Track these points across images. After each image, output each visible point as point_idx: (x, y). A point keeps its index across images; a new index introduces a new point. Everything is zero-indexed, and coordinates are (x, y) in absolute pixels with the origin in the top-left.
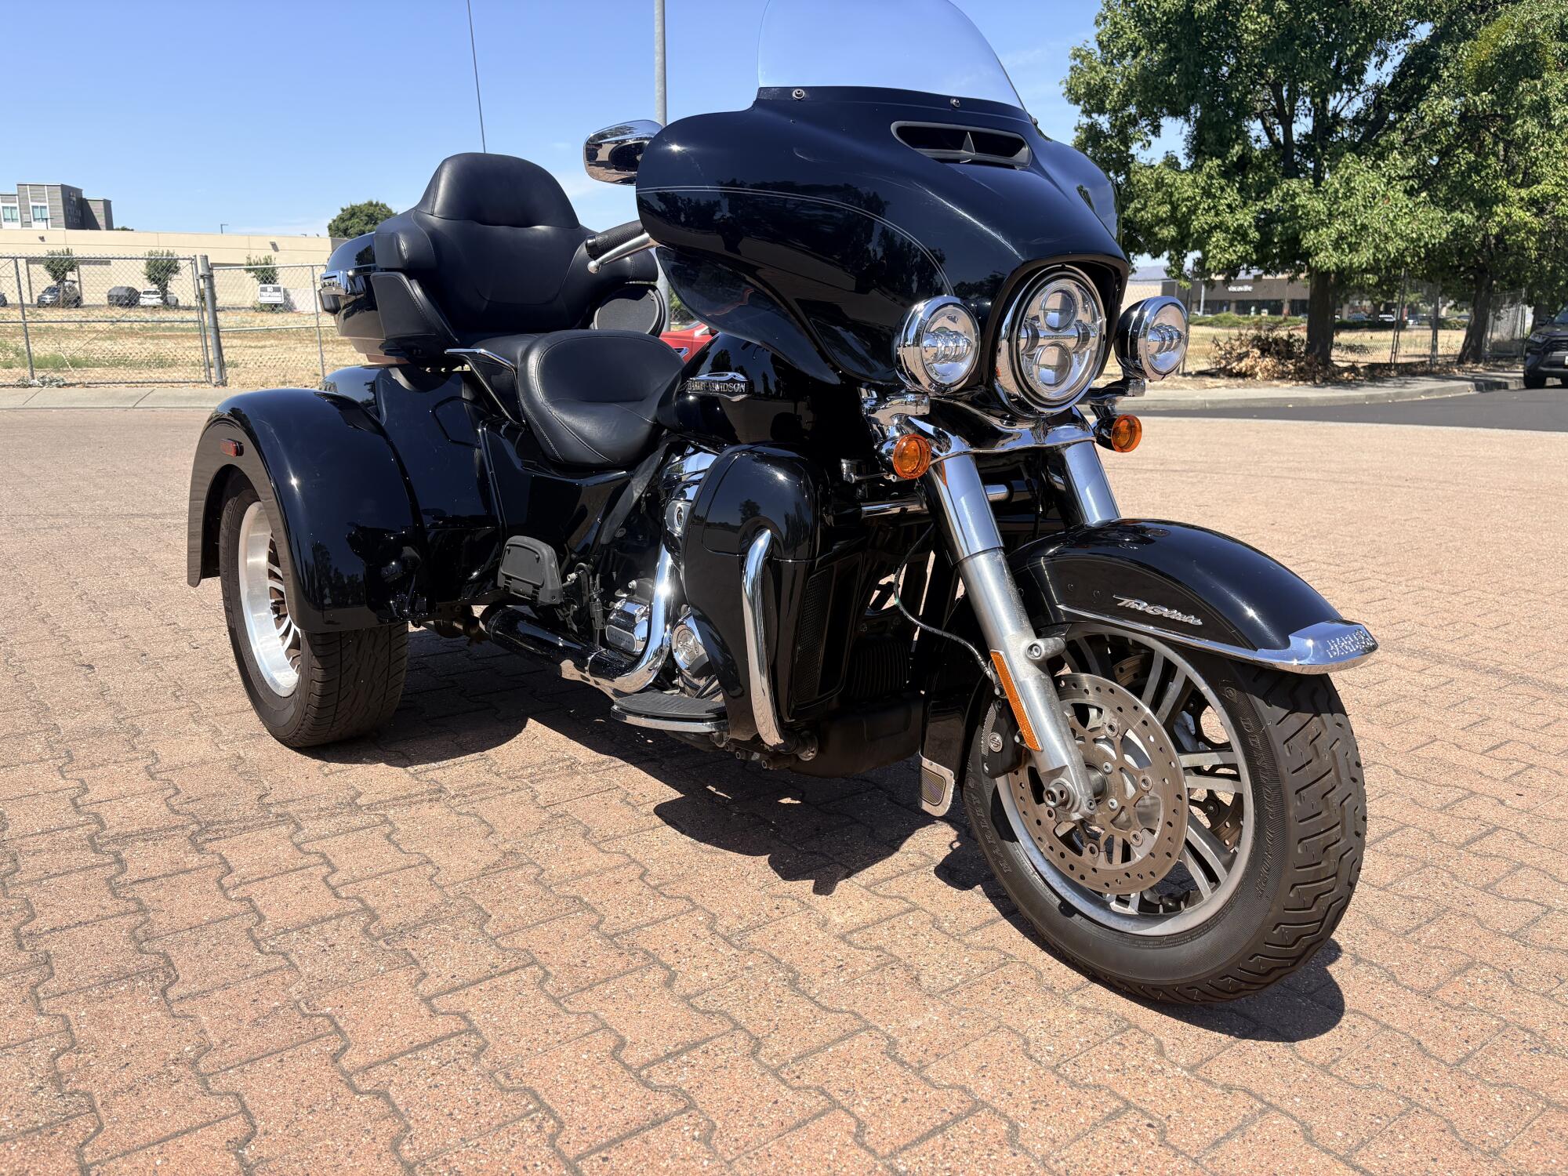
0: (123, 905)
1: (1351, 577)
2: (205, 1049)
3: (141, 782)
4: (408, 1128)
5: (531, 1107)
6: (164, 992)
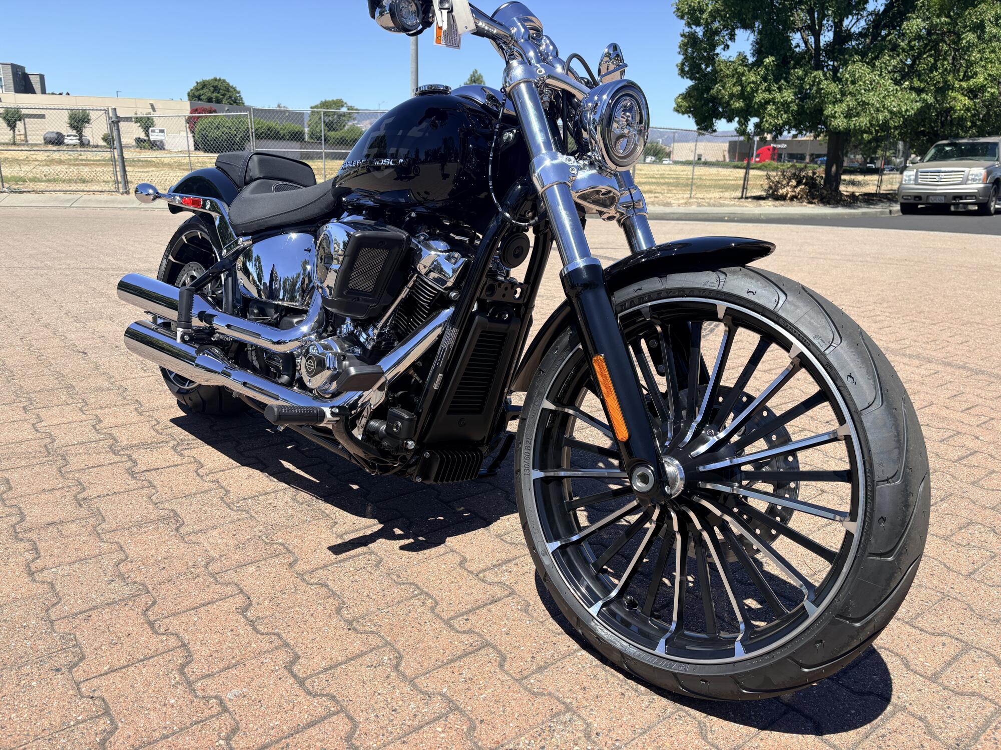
0: (140, 484)
1: (868, 314)
2: (210, 561)
3: (134, 416)
4: (344, 603)
5: (416, 592)
6: (177, 530)
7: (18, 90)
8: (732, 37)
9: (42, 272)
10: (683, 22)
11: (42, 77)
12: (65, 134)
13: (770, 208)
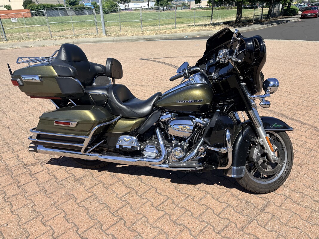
0: (33, 179)
2: (55, 202)
4: (89, 211)
5: (105, 206)
6: (45, 193)
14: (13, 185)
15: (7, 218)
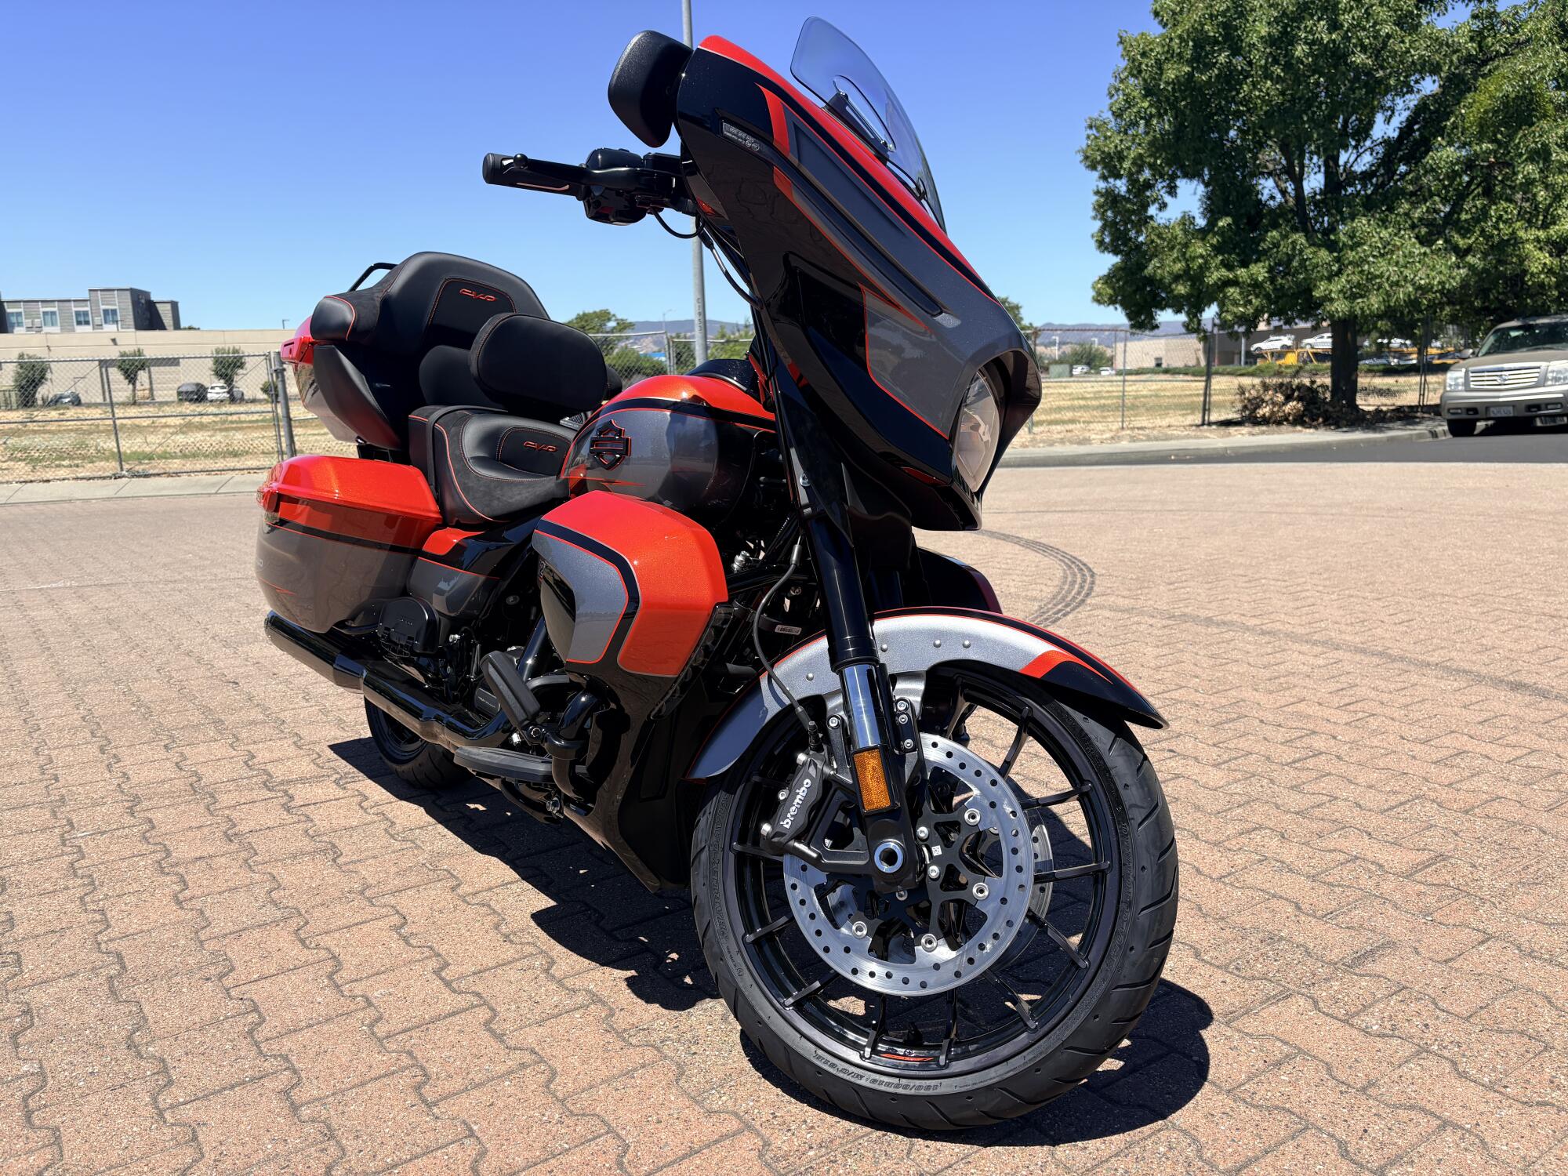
0: (296, 818)
2: (367, 887)
3: (292, 751)
6: (334, 860)
7: (139, 326)
8: (1172, 190)
9: (179, 586)
10: (1096, 174)
11: (174, 306)
12: (207, 384)
13: (1244, 437)
14: (206, 830)
15: (153, 917)
